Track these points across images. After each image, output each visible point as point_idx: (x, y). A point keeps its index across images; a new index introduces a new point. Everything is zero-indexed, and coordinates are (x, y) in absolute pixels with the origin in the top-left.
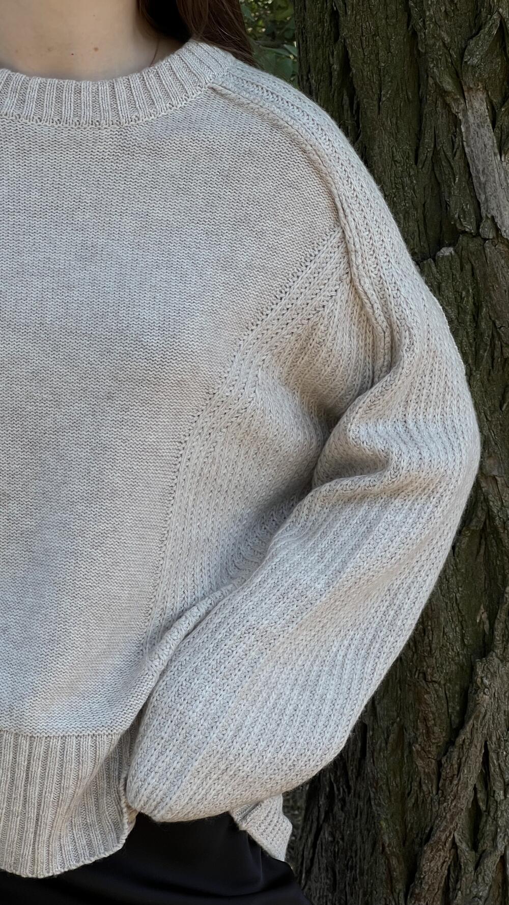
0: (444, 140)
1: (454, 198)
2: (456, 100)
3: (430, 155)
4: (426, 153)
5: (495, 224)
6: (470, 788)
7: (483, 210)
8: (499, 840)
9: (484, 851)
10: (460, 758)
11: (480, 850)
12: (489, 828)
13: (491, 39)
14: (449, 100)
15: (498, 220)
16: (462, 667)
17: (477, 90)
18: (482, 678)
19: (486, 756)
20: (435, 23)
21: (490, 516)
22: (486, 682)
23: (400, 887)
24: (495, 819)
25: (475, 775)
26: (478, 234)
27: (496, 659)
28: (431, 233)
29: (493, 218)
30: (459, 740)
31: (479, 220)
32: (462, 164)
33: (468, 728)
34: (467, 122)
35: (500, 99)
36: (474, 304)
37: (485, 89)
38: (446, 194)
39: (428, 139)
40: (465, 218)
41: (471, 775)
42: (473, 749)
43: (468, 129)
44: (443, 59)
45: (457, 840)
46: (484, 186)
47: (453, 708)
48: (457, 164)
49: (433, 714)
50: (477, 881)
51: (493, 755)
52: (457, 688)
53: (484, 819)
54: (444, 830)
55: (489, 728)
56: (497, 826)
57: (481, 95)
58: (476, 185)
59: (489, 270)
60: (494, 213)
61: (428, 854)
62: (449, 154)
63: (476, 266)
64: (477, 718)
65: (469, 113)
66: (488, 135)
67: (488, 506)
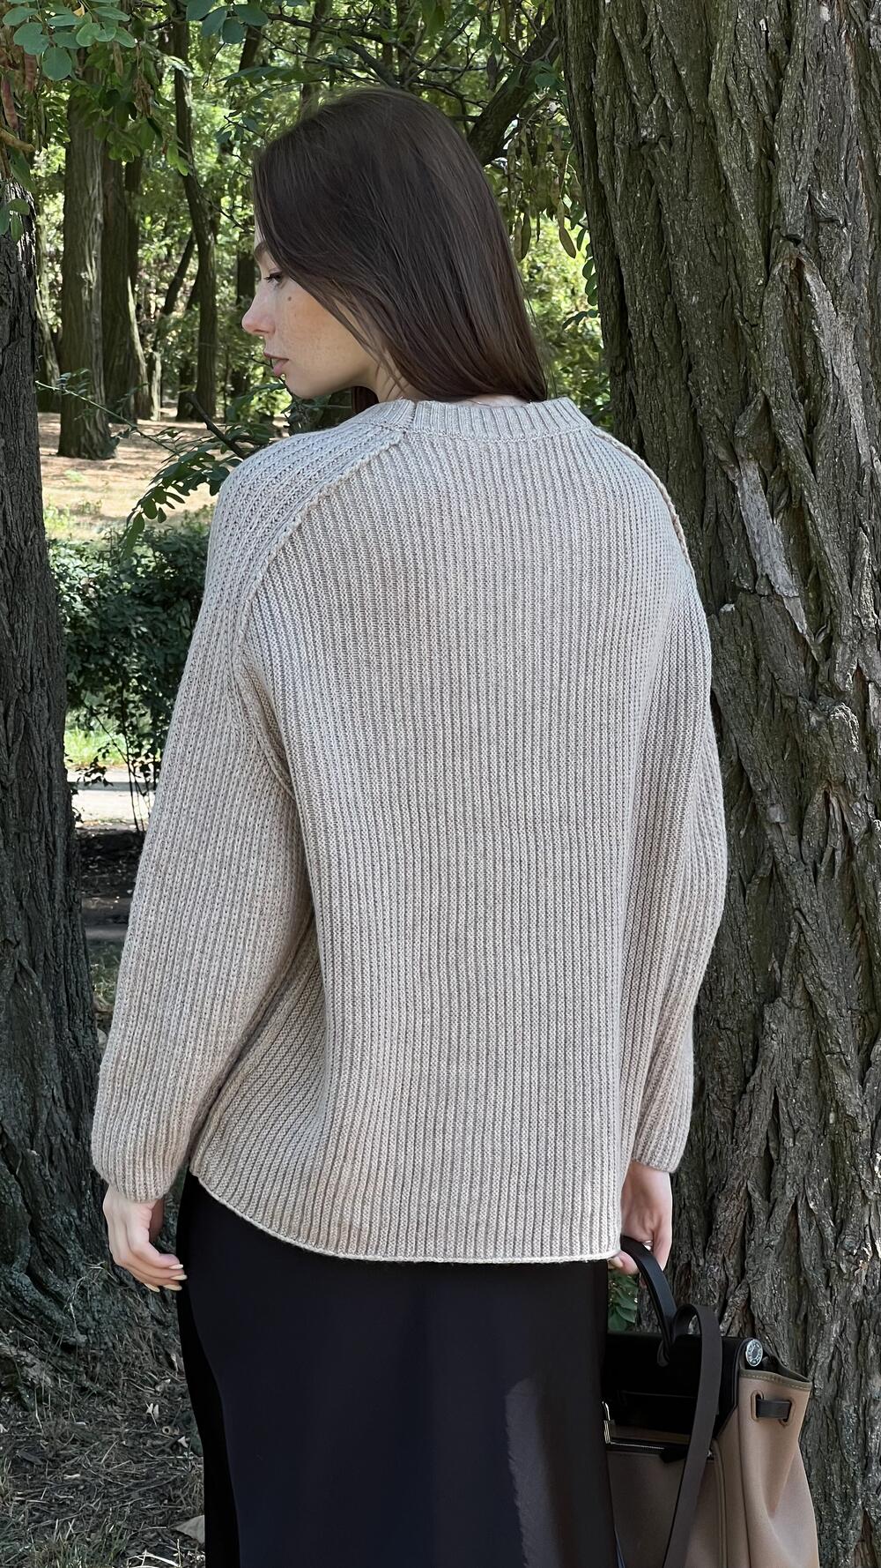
0: (723, 505)
1: (733, 558)
2: (732, 469)
3: (713, 519)
4: (709, 517)
5: (770, 581)
6: (761, 1136)
7: (758, 569)
8: (788, 1186)
9: (776, 1200)
10: (751, 1105)
11: (772, 1199)
12: (779, 1176)
13: (756, 414)
14: (725, 468)
15: (772, 579)
16: (754, 1015)
17: (749, 459)
18: (769, 1023)
19: (776, 1102)
20: (709, 401)
21: (775, 864)
22: (773, 1026)
23: (699, 1240)
24: (784, 1167)
25: (765, 1122)
26: (755, 592)
27: (782, 1005)
28: (716, 592)
29: (767, 576)
30: (750, 1085)
31: (756, 578)
32: (740, 527)
33: (757, 1073)
34: (742, 488)
35: (771, 467)
36: (755, 657)
37: (757, 459)
38: (727, 555)
39: (710, 504)
40: (742, 576)
41: (761, 1121)
42: (763, 1095)
43: (743, 495)
44: (718, 432)
45: (750, 1189)
46: (758, 547)
47: (747, 1057)
48: (736, 528)
49: (727, 1062)
50: (769, 1231)
51: (781, 1100)
52: (751, 1036)
53: (775, 1168)
54: (737, 1178)
55: (777, 1075)
56: (786, 1173)
57: (753, 464)
58: (752, 546)
59: (765, 625)
60: (768, 571)
61: (723, 1204)
62: (729, 518)
63: (754, 621)
64: (765, 1063)
65: (744, 480)
66: (761, 500)
67: (773, 853)
